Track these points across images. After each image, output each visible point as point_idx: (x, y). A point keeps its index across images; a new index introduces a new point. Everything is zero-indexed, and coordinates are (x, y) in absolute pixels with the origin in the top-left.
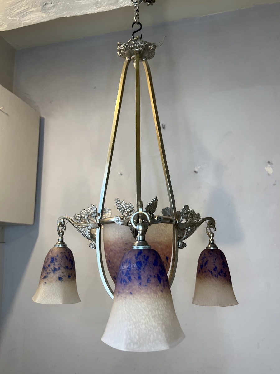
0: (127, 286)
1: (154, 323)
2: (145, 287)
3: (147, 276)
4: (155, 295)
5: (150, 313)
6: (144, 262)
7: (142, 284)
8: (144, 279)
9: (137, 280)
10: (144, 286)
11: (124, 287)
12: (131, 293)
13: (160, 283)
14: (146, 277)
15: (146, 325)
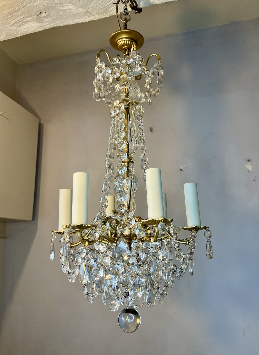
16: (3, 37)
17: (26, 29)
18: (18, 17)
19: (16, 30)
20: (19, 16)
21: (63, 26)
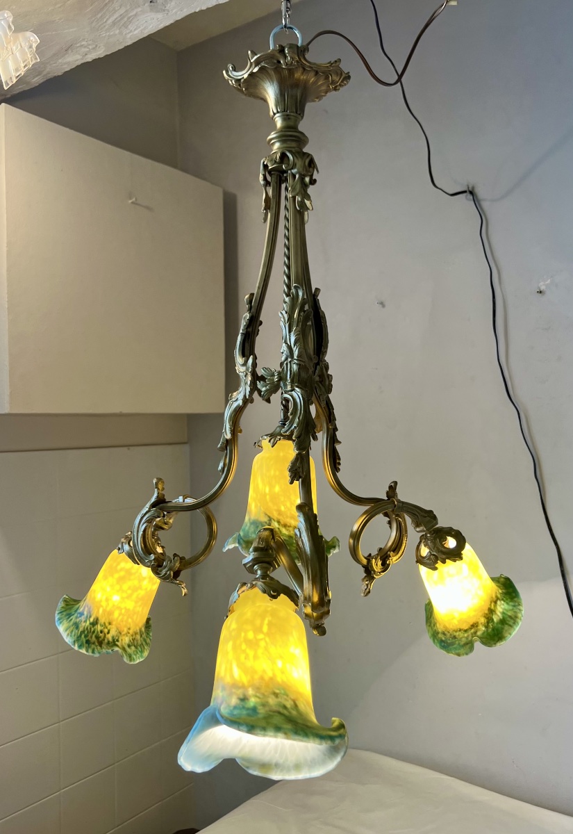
16: (101, 52)
17: (140, 27)
18: (115, 13)
19: (121, 33)
20: (115, 11)
21: (208, 9)
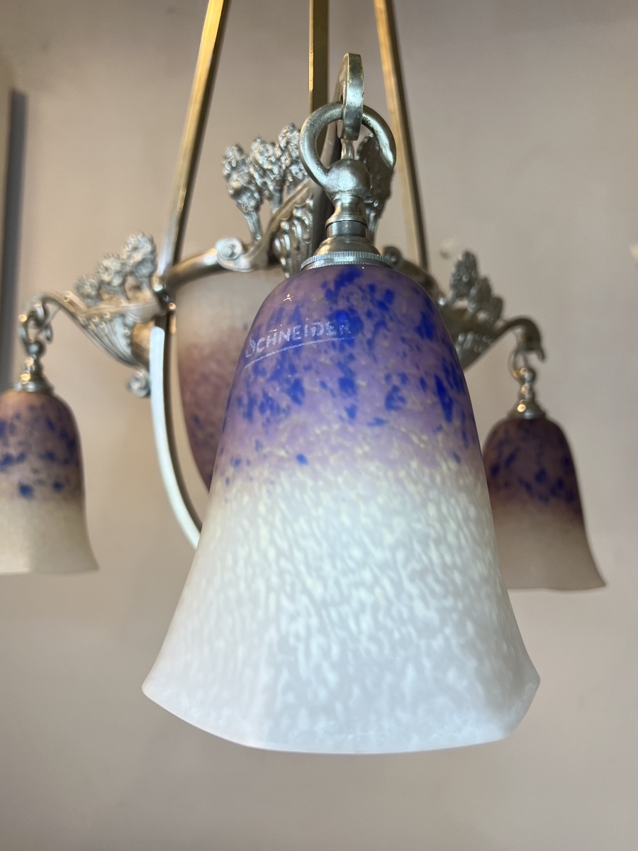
0: (281, 426)
1: (419, 606)
2: (377, 430)
3: (388, 377)
4: (427, 470)
5: (400, 555)
6: (369, 314)
7: (359, 415)
8: (370, 389)
9: (333, 394)
10: (370, 425)
11: (267, 433)
12: (301, 459)
13: (449, 418)
14: (383, 382)
15: (381, 616)
